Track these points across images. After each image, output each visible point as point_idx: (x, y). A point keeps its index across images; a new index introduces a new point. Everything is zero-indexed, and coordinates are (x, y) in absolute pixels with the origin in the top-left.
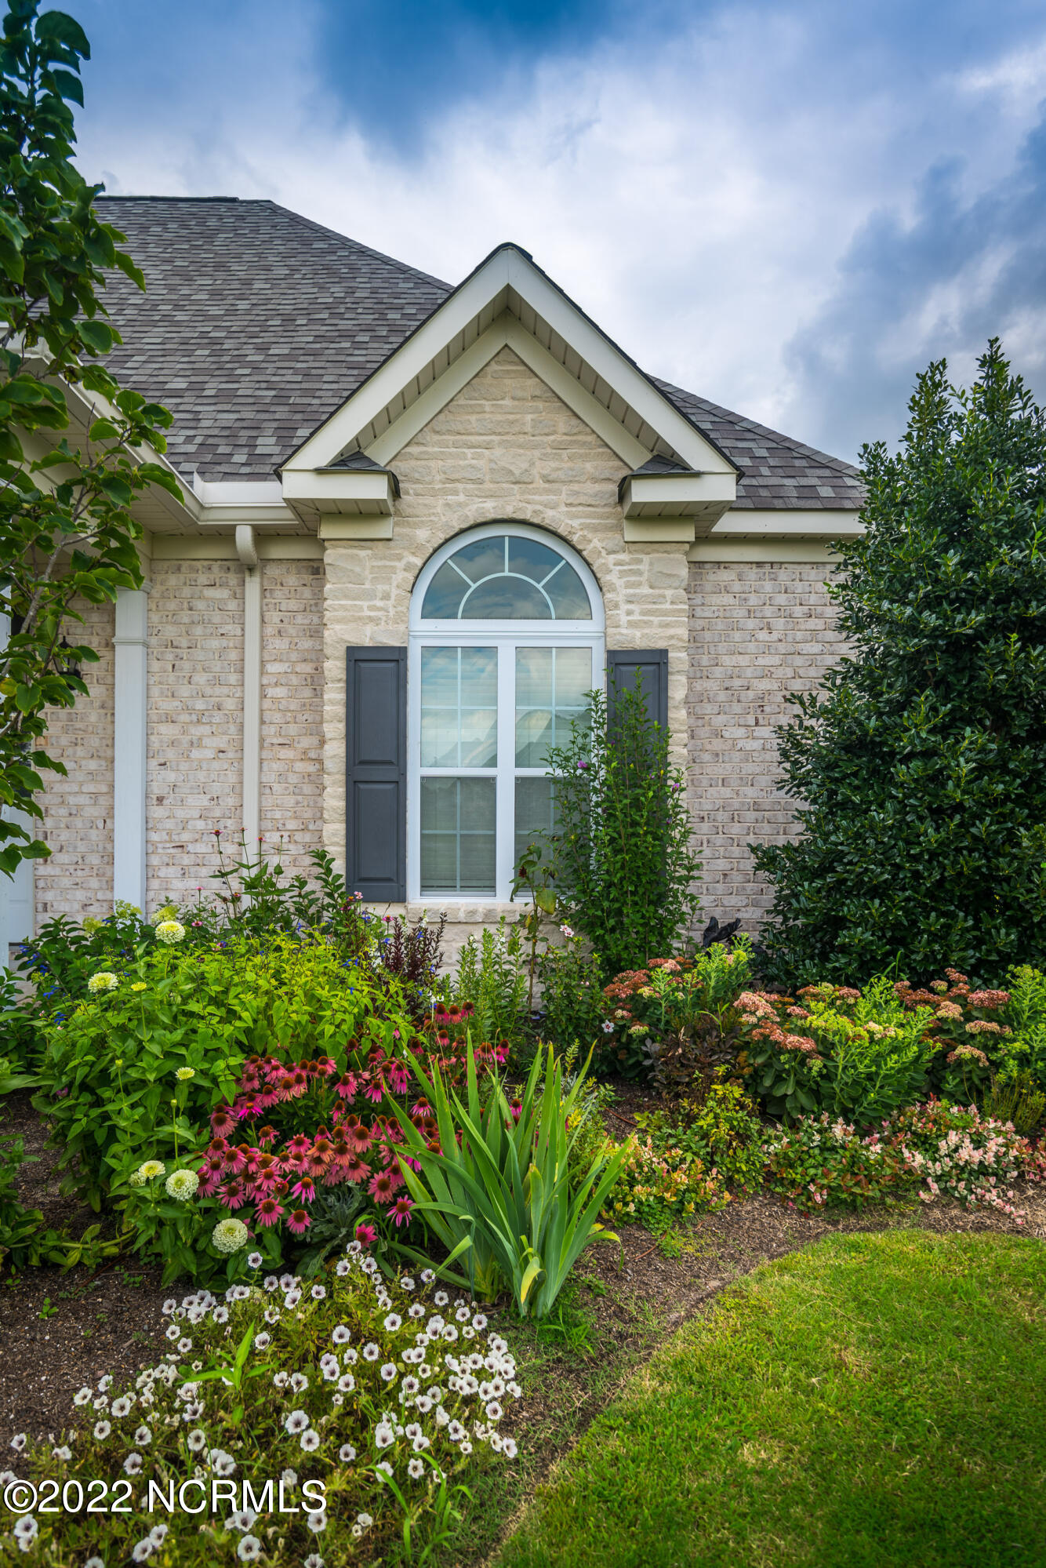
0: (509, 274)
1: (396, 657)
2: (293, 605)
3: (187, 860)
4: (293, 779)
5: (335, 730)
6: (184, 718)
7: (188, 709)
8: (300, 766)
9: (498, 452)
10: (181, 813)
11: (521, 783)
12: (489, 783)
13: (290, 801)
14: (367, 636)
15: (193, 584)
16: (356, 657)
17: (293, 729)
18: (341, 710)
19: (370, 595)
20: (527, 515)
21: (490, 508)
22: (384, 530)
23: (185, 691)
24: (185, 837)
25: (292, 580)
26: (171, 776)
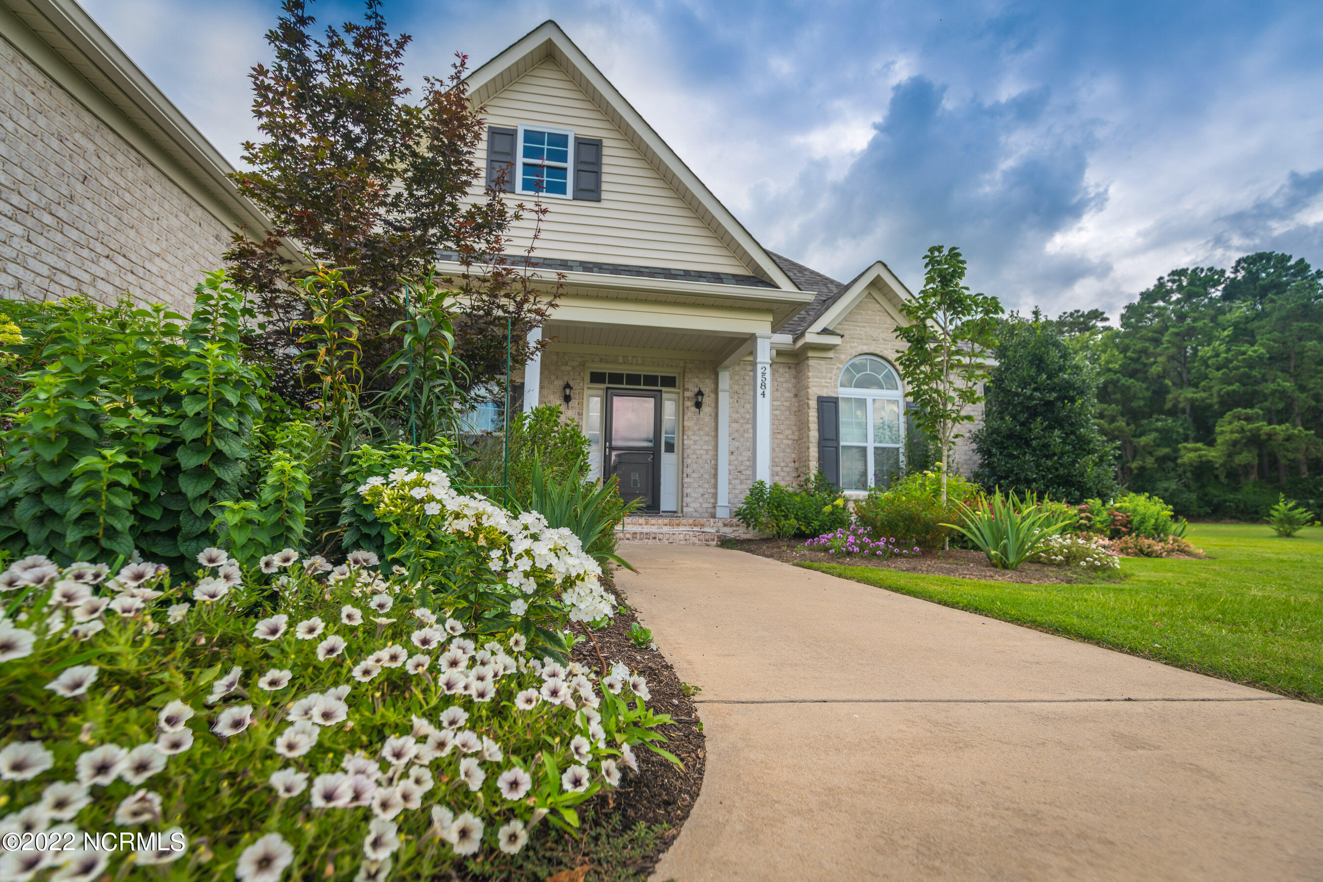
0: (879, 271)
1: (835, 401)
2: (782, 379)
3: (742, 477)
4: (783, 446)
5: (814, 426)
6: (742, 421)
7: (742, 417)
8: (785, 441)
9: (868, 329)
10: (740, 458)
11: (876, 448)
12: (864, 449)
13: (782, 455)
14: (825, 393)
15: (745, 370)
16: (821, 400)
17: (782, 427)
18: (816, 420)
19: (825, 378)
20: (877, 352)
21: (866, 349)
22: (831, 354)
23: (742, 411)
24: (742, 468)
25: (781, 370)
26: (737, 444)
